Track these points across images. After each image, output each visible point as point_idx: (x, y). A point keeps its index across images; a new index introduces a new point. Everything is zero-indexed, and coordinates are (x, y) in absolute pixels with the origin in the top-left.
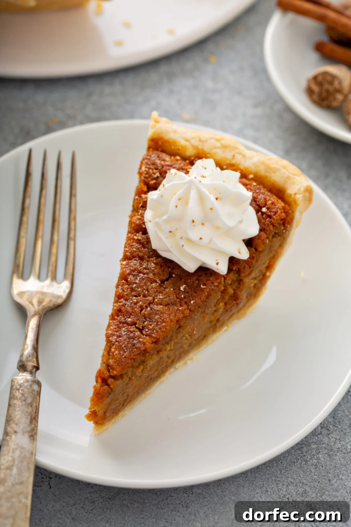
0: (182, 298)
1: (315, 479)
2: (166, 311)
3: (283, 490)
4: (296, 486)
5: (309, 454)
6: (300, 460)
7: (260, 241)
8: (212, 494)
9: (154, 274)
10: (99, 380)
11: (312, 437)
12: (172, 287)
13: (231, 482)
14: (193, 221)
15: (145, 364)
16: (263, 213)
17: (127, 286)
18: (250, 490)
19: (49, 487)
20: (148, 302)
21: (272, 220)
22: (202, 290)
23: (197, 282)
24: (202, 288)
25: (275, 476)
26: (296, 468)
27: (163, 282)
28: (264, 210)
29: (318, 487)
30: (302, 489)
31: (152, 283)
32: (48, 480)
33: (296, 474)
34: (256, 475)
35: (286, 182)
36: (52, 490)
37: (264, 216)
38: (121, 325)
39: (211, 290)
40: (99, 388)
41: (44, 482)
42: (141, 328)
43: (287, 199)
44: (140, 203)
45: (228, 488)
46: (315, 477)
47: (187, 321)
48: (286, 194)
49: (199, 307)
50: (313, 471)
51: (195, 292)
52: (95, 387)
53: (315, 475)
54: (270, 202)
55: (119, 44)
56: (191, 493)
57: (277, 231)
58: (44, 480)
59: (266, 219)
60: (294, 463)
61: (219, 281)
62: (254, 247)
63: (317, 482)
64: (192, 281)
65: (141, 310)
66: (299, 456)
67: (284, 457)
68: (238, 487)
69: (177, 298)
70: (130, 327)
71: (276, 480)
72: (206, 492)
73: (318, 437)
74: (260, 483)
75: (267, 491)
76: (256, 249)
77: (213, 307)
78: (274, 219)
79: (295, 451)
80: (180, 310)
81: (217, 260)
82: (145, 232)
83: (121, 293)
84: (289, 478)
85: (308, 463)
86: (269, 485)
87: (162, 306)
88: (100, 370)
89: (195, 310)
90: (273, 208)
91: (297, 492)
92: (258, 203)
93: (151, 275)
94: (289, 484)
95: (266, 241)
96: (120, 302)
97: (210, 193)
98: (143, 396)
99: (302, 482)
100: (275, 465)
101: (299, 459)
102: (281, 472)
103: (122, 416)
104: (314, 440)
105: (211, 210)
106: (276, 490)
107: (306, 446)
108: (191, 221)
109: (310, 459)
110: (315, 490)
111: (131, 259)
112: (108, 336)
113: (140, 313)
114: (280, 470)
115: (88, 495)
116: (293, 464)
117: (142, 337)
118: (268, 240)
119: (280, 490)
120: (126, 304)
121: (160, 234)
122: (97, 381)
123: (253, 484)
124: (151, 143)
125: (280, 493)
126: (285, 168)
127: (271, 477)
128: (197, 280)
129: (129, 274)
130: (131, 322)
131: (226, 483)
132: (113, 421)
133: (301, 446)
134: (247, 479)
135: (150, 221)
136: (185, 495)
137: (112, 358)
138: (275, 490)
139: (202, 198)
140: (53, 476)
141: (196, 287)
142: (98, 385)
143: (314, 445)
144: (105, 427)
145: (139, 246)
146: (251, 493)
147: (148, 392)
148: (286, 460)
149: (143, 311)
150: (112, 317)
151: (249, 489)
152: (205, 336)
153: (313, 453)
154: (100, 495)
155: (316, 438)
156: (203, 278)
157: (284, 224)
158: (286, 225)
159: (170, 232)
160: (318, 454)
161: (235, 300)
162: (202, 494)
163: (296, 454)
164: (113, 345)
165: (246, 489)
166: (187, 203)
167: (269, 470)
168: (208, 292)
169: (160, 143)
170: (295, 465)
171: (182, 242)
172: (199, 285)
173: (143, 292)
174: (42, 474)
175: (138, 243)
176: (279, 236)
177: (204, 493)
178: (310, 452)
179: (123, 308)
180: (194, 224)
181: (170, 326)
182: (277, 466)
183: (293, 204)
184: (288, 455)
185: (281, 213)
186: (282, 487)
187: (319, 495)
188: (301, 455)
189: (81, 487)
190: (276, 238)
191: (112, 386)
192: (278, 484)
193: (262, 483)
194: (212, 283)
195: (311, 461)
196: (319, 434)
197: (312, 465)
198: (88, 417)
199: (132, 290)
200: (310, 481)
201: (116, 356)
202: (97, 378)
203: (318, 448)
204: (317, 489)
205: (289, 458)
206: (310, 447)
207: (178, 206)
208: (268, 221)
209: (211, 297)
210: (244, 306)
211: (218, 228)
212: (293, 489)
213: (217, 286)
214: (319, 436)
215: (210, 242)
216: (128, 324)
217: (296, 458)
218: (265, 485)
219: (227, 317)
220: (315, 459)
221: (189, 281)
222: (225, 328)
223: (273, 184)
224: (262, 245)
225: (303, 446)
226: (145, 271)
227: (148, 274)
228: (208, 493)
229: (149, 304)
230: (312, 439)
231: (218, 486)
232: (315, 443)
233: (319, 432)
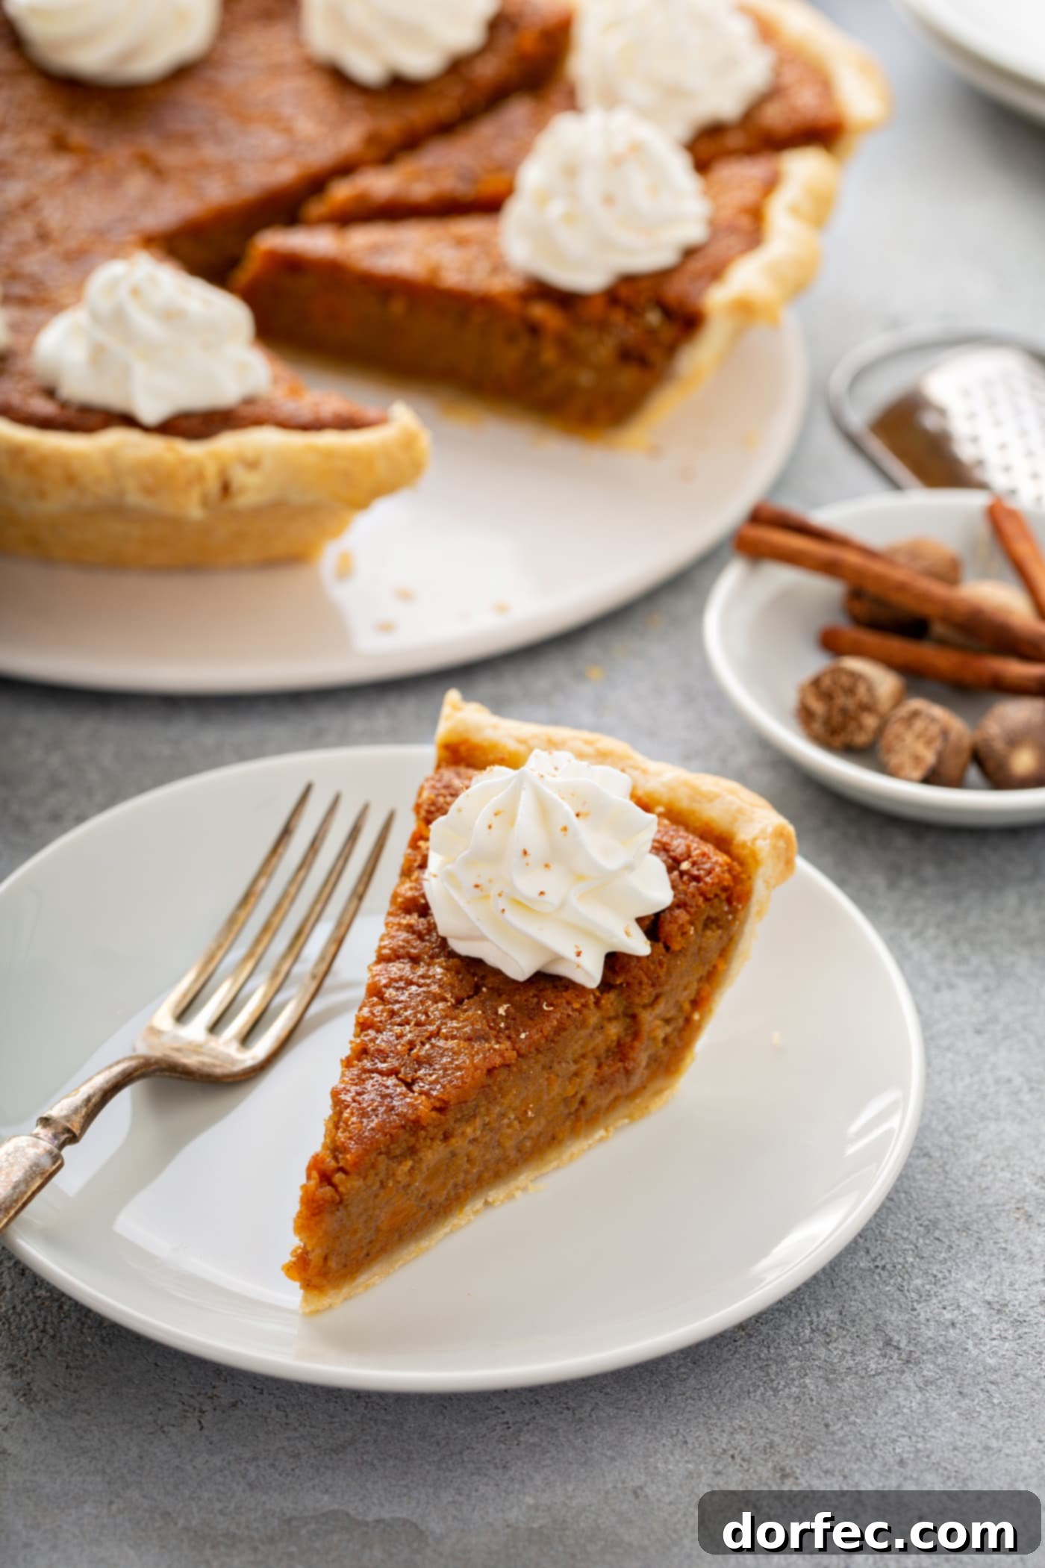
0: (500, 1028)
1: (794, 1422)
2: (465, 1049)
3: (721, 1442)
4: (751, 1433)
5: (783, 1377)
6: (762, 1388)
7: (675, 927)
8: (562, 1445)
9: (440, 986)
10: (315, 1174)
11: (791, 1347)
12: (480, 1009)
13: (606, 1425)
14: (525, 853)
15: (416, 1158)
16: (682, 874)
17: (380, 1007)
18: (647, 1440)
19: (198, 1427)
20: (427, 1034)
21: (701, 884)
22: (547, 1015)
23: (535, 1000)
24: (545, 1011)
25: (704, 1415)
26: (754, 1402)
27: (459, 1001)
28: (685, 866)
29: (800, 1436)
30: (765, 1440)
31: (436, 1002)
32: (197, 1414)
33: (752, 1413)
34: (663, 1414)
35: (735, 819)
36: (206, 1432)
37: (685, 878)
38: (364, 1076)
39: (565, 1017)
40: (313, 1188)
41: (189, 1418)
42: (409, 1080)
43: (736, 851)
44: (415, 861)
45: (598, 1436)
46: (796, 1418)
47: (511, 1078)
48: (735, 842)
49: (538, 1051)
50: (791, 1407)
51: (531, 1019)
52: (304, 1187)
53: (794, 1415)
54: (697, 852)
55: (386, 628)
56: (516, 1442)
57: (713, 914)
58: (188, 1415)
59: (689, 884)
60: (749, 1392)
61: (583, 1001)
62: (663, 940)
63: (799, 1427)
64: (524, 998)
65: (411, 1049)
66: (761, 1380)
67: (727, 1383)
68: (621, 1434)
69: (491, 1028)
70: (385, 1078)
71: (706, 1423)
72: (549, 1442)
73: (804, 1348)
74: (671, 1428)
75: (686, 1442)
76: (667, 948)
77: (571, 1063)
78: (706, 883)
79: (751, 1372)
80: (495, 1050)
81: (577, 947)
82: (424, 910)
83: (368, 1018)
84: (736, 1419)
85: (781, 1393)
86: (690, 1431)
87: (456, 1041)
88: (317, 1155)
89: (530, 1055)
90: (704, 863)
91: (752, 1445)
92: (672, 854)
93: (435, 988)
94: (735, 1430)
95: (690, 930)
96: (366, 1035)
97: (563, 798)
98: (413, 1248)
99: (764, 1427)
100: (707, 1395)
101: (759, 1386)
102: (718, 1409)
103: (367, 1287)
104: (795, 1353)
105: (564, 833)
106: (707, 1440)
107: (777, 1363)
108: (521, 853)
109: (785, 1387)
110: (794, 1443)
111: (394, 961)
112: (335, 1094)
113: (409, 1055)
114: (715, 1405)
115: (286, 1444)
116: (746, 1394)
117: (411, 1095)
118: (692, 928)
119: (714, 1441)
120: (376, 1038)
121: (456, 896)
122: (309, 1177)
123: (655, 1429)
124: (446, 754)
125: (715, 1445)
126: (732, 792)
127: (696, 1418)
128: (535, 996)
129: (386, 986)
130: (388, 1070)
131: (595, 1427)
132: (345, 1290)
133: (765, 1363)
134: (641, 1420)
135: (435, 876)
136: (502, 1446)
137: (344, 1131)
138: (703, 1441)
139: (544, 809)
140: (208, 1408)
141: (533, 1009)
142: (312, 1183)
143: (794, 1362)
144: (326, 1301)
145: (411, 937)
146: (650, 1445)
147: (424, 1244)
148: (731, 1388)
149: (415, 1051)
150: (348, 1063)
151: (645, 1438)
152: (554, 1138)
153: (791, 1376)
154: (312, 1443)
155: (800, 1348)
156: (550, 994)
157: (729, 901)
158: (735, 903)
159: (477, 886)
160: (802, 1378)
161: (621, 1060)
162: (540, 1446)
163: (753, 1376)
164: (347, 1106)
165: (639, 1438)
166: (512, 821)
167: (693, 1406)
168: (557, 1020)
169: (463, 749)
170: (749, 1397)
171: (502, 903)
172: (539, 1004)
173: (415, 1016)
174: (183, 1404)
175: (408, 932)
176: (719, 927)
177: (544, 1444)
178: (784, 1374)
179: (371, 1045)
180: (528, 859)
181: (473, 1078)
182: (710, 1398)
183: (750, 861)
184: (736, 1378)
185: (723, 872)
186: (721, 1436)
187: (801, 1451)
188: (765, 1379)
189: (271, 1428)
190: (713, 931)
191: (341, 1189)
192: (710, 1430)
193: (675, 1428)
194: (568, 1003)
195: (787, 1390)
196: (807, 1343)
197: (789, 1397)
198: (288, 1270)
199: (393, 1014)
200: (784, 1425)
201: (352, 1126)
202: (309, 1170)
203: (802, 1367)
204: (797, 1439)
205: (736, 1385)
206: (785, 1366)
207: (493, 826)
208: (694, 886)
209: (564, 1034)
210: (644, 1087)
211: (580, 878)
212: (743, 1440)
213: (580, 1011)
214: (807, 1346)
215: (563, 904)
216: (381, 1073)
217: (754, 1385)
218: (681, 1431)
219: (605, 1102)
220: (797, 1387)
221: (517, 998)
222: (601, 1133)
223: (707, 824)
224: (679, 939)
225: (770, 1362)
226: (422, 981)
227: (428, 985)
228: (553, 1444)
229: (429, 1038)
230: (791, 1351)
231: (575, 1432)
232: (797, 1359)
233: (807, 1338)
